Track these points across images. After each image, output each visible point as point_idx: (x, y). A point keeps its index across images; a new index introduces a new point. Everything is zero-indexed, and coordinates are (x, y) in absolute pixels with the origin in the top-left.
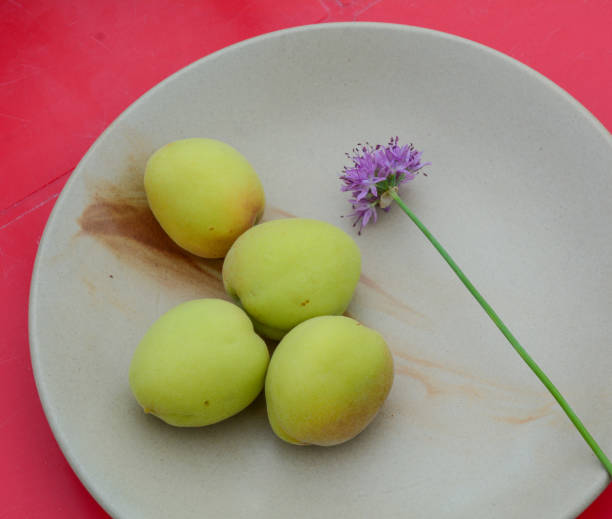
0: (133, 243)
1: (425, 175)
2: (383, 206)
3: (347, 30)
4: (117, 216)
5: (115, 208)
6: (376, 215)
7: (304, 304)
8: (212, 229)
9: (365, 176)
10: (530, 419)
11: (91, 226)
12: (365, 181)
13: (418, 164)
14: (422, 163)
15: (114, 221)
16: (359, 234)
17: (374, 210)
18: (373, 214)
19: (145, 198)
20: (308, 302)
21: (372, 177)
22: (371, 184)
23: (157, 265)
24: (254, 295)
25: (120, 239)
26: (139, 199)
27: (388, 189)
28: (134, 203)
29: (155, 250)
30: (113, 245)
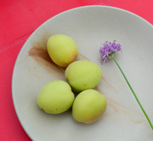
0: (42, 59)
1: (122, 52)
2: (109, 59)
3: (106, 8)
4: (38, 51)
5: (38, 49)
6: (107, 60)
7: (85, 86)
8: (63, 61)
9: (106, 51)
10: (140, 122)
11: (31, 54)
12: (106, 53)
13: (120, 49)
14: (122, 49)
15: (37, 53)
16: (102, 64)
17: (107, 59)
18: (106, 60)
19: (47, 47)
20: (87, 85)
21: (108, 52)
22: (107, 53)
23: (47, 66)
24: (73, 81)
25: (38, 58)
26: (45, 47)
27: (111, 55)
28: (43, 48)
29: (47, 62)
30: (36, 59)
